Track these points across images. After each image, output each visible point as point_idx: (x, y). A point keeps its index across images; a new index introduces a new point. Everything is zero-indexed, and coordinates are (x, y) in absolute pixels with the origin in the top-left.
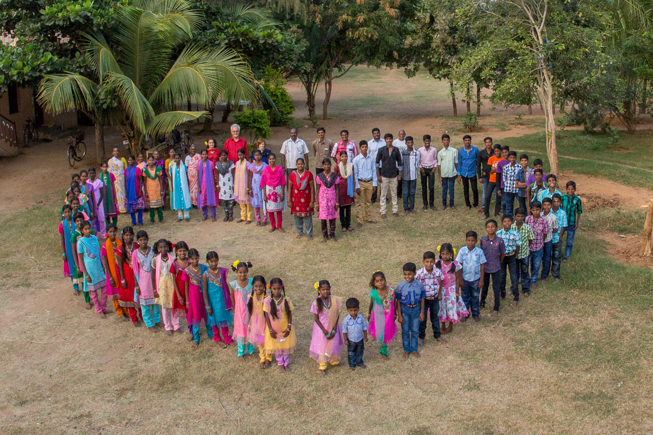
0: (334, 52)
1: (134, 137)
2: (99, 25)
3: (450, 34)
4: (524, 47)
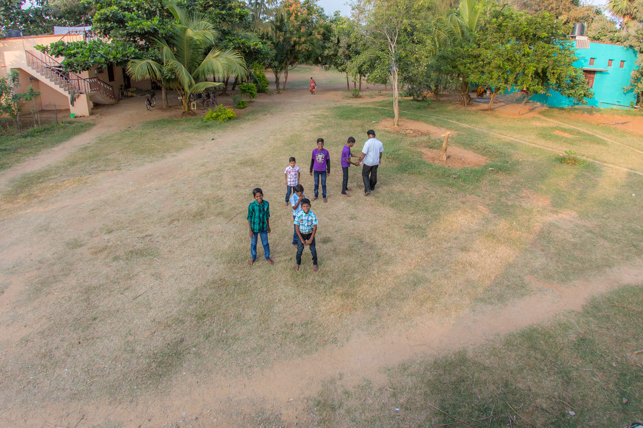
0: (289, 56)
1: (184, 94)
2: (162, 34)
3: (347, 49)
4: (385, 54)
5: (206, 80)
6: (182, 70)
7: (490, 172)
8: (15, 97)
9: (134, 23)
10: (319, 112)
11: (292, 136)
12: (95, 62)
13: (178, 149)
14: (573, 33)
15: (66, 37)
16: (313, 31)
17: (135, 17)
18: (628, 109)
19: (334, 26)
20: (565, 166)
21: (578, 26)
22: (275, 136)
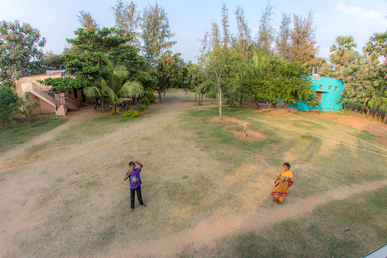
0: (166, 84)
2: (101, 73)
3: (196, 80)
4: (215, 83)
5: (124, 97)
6: (111, 91)
7: (267, 143)
8: (28, 107)
9: (87, 68)
10: (181, 113)
11: (168, 125)
12: (67, 88)
13: (110, 132)
14: (311, 72)
15: (52, 76)
16: (178, 71)
17: (87, 65)
18: (338, 111)
19: (188, 68)
20: (305, 140)
21: (314, 69)
22: (159, 125)
